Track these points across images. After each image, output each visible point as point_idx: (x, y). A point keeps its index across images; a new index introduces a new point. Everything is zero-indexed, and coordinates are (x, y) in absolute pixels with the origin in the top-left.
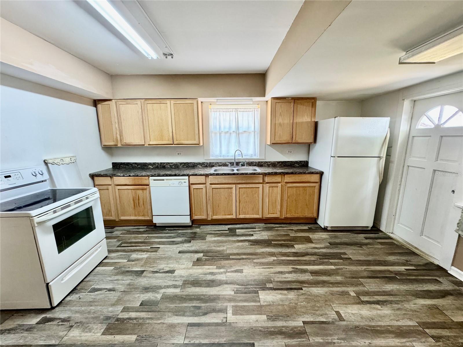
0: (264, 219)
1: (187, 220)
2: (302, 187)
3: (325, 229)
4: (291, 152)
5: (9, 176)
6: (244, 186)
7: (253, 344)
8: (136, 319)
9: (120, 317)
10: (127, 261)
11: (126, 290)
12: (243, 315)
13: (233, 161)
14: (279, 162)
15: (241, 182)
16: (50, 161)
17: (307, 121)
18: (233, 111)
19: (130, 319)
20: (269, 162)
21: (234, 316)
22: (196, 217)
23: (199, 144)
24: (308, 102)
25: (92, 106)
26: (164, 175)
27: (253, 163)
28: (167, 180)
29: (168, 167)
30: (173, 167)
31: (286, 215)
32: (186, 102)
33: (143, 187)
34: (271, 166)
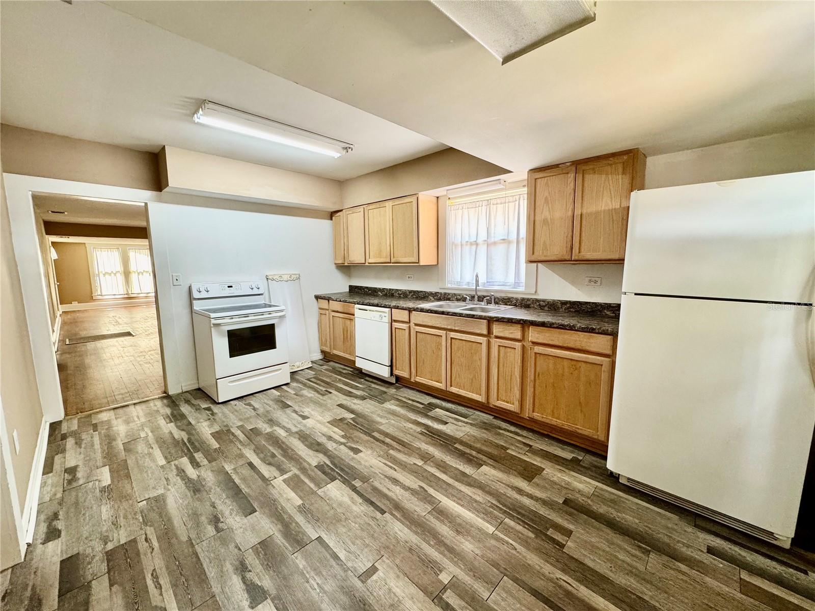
0: (491, 407)
1: (384, 372)
2: (570, 361)
3: (612, 479)
4: (596, 282)
5: (231, 287)
6: (459, 335)
7: (255, 511)
9: (233, 430)
10: (294, 394)
11: (261, 414)
12: (289, 487)
13: (474, 293)
14: (564, 303)
15: (454, 329)
16: (270, 277)
17: (610, 208)
18: (484, 205)
19: (233, 434)
20: (544, 301)
21: (282, 482)
22: (397, 371)
23: (418, 263)
24: (611, 165)
25: (328, 219)
26: (367, 303)
27: (511, 300)
28: (370, 310)
29: (397, 295)
30: (402, 296)
31: (531, 412)
32: (402, 202)
33: (350, 317)
34: (546, 308)
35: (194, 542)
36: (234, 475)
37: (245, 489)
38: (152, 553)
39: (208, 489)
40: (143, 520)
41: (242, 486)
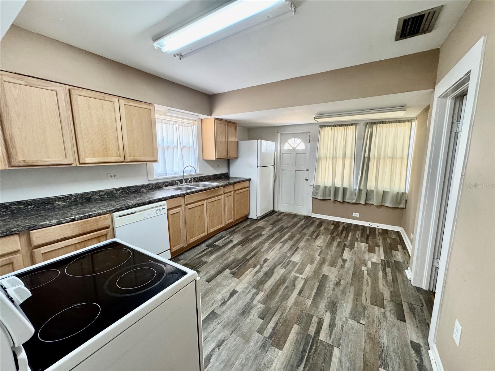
3: (260, 219)
6: (212, 200)
7: (323, 275)
8: (277, 324)
9: (267, 336)
11: (232, 329)
12: (304, 272)
13: (181, 179)
15: (210, 197)
17: (234, 140)
18: (174, 124)
19: (274, 328)
21: (303, 275)
22: (174, 248)
24: (234, 126)
26: (135, 205)
29: (96, 197)
31: (236, 217)
32: (138, 105)
33: (102, 233)
35: (350, 283)
36: (312, 295)
37: (317, 284)
38: (366, 292)
39: (329, 299)
40: (365, 310)
41: (316, 287)
